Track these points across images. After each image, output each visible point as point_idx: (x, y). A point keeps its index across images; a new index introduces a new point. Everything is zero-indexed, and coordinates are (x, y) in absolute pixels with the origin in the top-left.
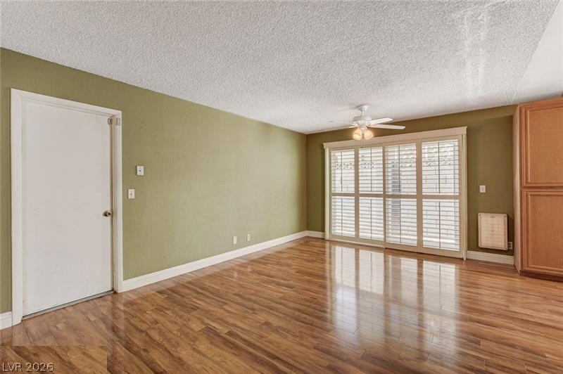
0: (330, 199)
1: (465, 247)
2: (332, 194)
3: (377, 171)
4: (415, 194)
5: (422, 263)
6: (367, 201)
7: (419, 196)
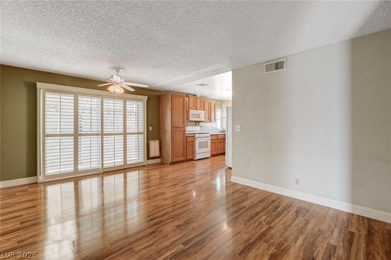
0: (44, 140)
1: (146, 159)
2: (45, 135)
3: (96, 115)
4: (122, 132)
5: (126, 174)
6: (87, 139)
7: (125, 134)
